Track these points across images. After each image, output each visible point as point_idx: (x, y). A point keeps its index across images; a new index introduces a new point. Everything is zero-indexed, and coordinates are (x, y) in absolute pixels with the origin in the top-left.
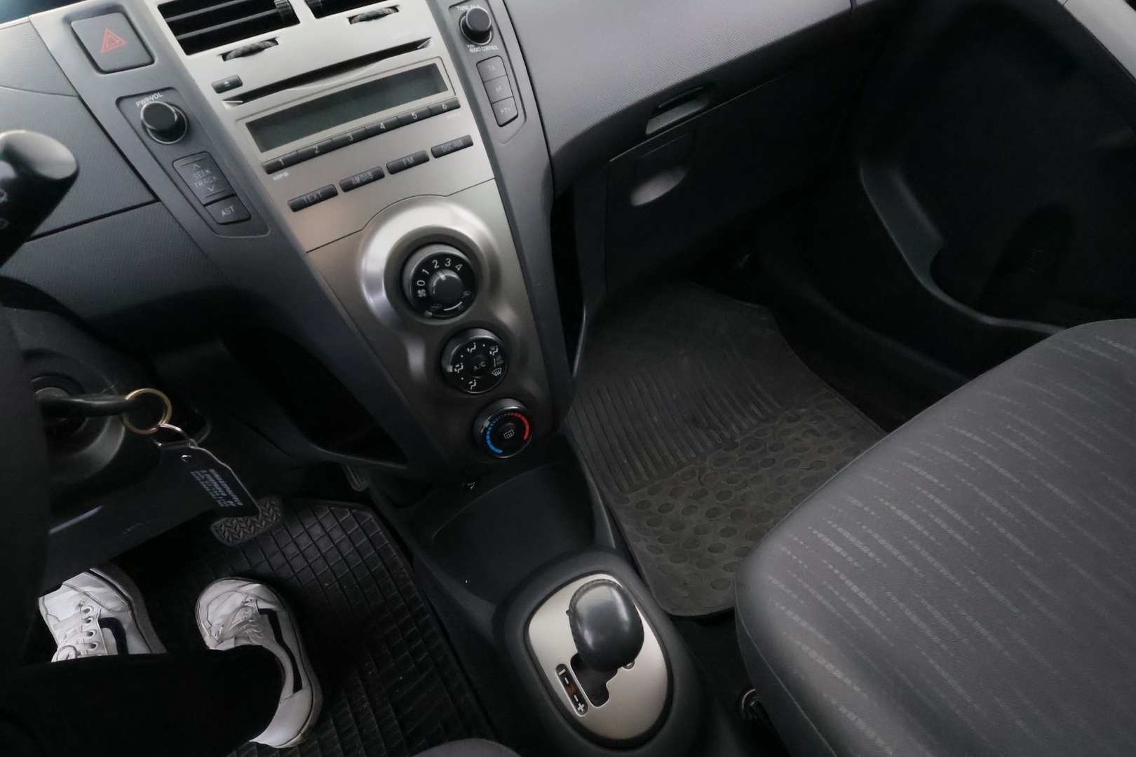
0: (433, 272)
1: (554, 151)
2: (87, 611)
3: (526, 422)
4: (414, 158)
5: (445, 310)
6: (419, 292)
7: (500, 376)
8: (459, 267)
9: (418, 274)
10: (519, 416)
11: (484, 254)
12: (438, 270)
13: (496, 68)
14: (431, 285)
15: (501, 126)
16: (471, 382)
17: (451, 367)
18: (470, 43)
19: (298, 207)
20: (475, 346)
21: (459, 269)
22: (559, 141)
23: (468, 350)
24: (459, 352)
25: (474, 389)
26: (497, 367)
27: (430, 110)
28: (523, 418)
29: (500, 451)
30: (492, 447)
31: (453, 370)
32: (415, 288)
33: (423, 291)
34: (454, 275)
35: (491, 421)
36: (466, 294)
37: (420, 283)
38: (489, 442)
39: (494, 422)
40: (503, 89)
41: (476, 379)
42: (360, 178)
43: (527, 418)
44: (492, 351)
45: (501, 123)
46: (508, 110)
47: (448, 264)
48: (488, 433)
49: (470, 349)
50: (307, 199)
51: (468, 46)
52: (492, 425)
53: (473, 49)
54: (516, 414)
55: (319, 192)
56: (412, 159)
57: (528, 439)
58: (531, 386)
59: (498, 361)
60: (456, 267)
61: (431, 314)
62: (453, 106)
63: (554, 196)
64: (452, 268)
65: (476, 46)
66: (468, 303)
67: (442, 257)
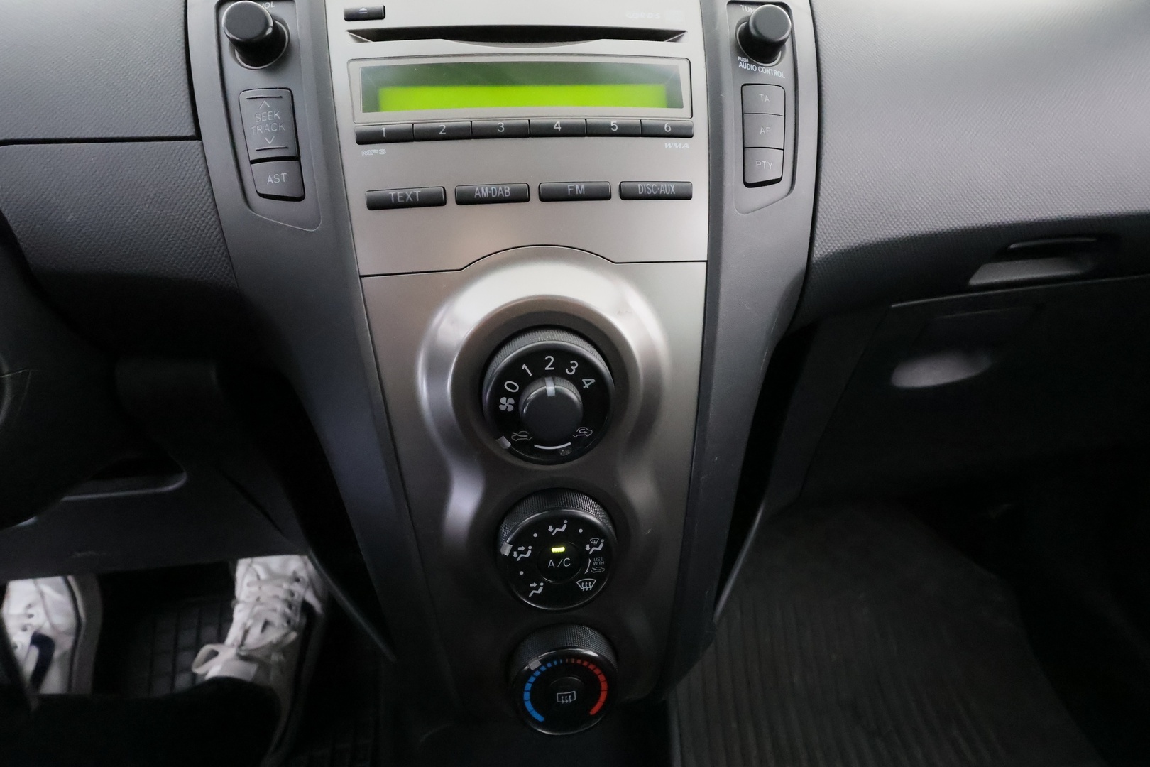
0: (540, 375)
1: (818, 253)
2: (31, 616)
3: (604, 686)
4: (586, 188)
5: (536, 446)
6: (503, 400)
7: (588, 593)
8: (587, 383)
9: (512, 370)
10: (597, 671)
11: (642, 377)
12: (549, 374)
13: (771, 101)
14: (527, 394)
15: (748, 185)
16: (534, 585)
17: (510, 547)
18: (743, 56)
19: (376, 204)
20: (565, 526)
21: (587, 386)
22: (831, 242)
23: (551, 529)
24: (534, 526)
25: (536, 598)
26: (590, 575)
27: (642, 126)
28: (602, 678)
29: (540, 718)
30: (529, 706)
31: (511, 553)
32: (499, 392)
33: (511, 401)
34: (572, 393)
35: (544, 662)
36: (583, 432)
37: (510, 386)
38: (527, 696)
39: (549, 665)
40: (772, 132)
41: (544, 582)
42: (489, 190)
43: (608, 679)
44: (592, 546)
45: (749, 181)
46: (770, 165)
47: (571, 370)
48: (532, 679)
49: (554, 528)
50: (395, 196)
51: (739, 58)
52: (543, 669)
53: (744, 64)
54: (591, 667)
55: (417, 192)
56: (583, 187)
57: (596, 716)
58: (638, 623)
59: (596, 565)
60: (584, 380)
61: (509, 444)
62: (684, 132)
63: (791, 323)
64: (576, 381)
65: (751, 62)
66: (581, 448)
67: (564, 355)
